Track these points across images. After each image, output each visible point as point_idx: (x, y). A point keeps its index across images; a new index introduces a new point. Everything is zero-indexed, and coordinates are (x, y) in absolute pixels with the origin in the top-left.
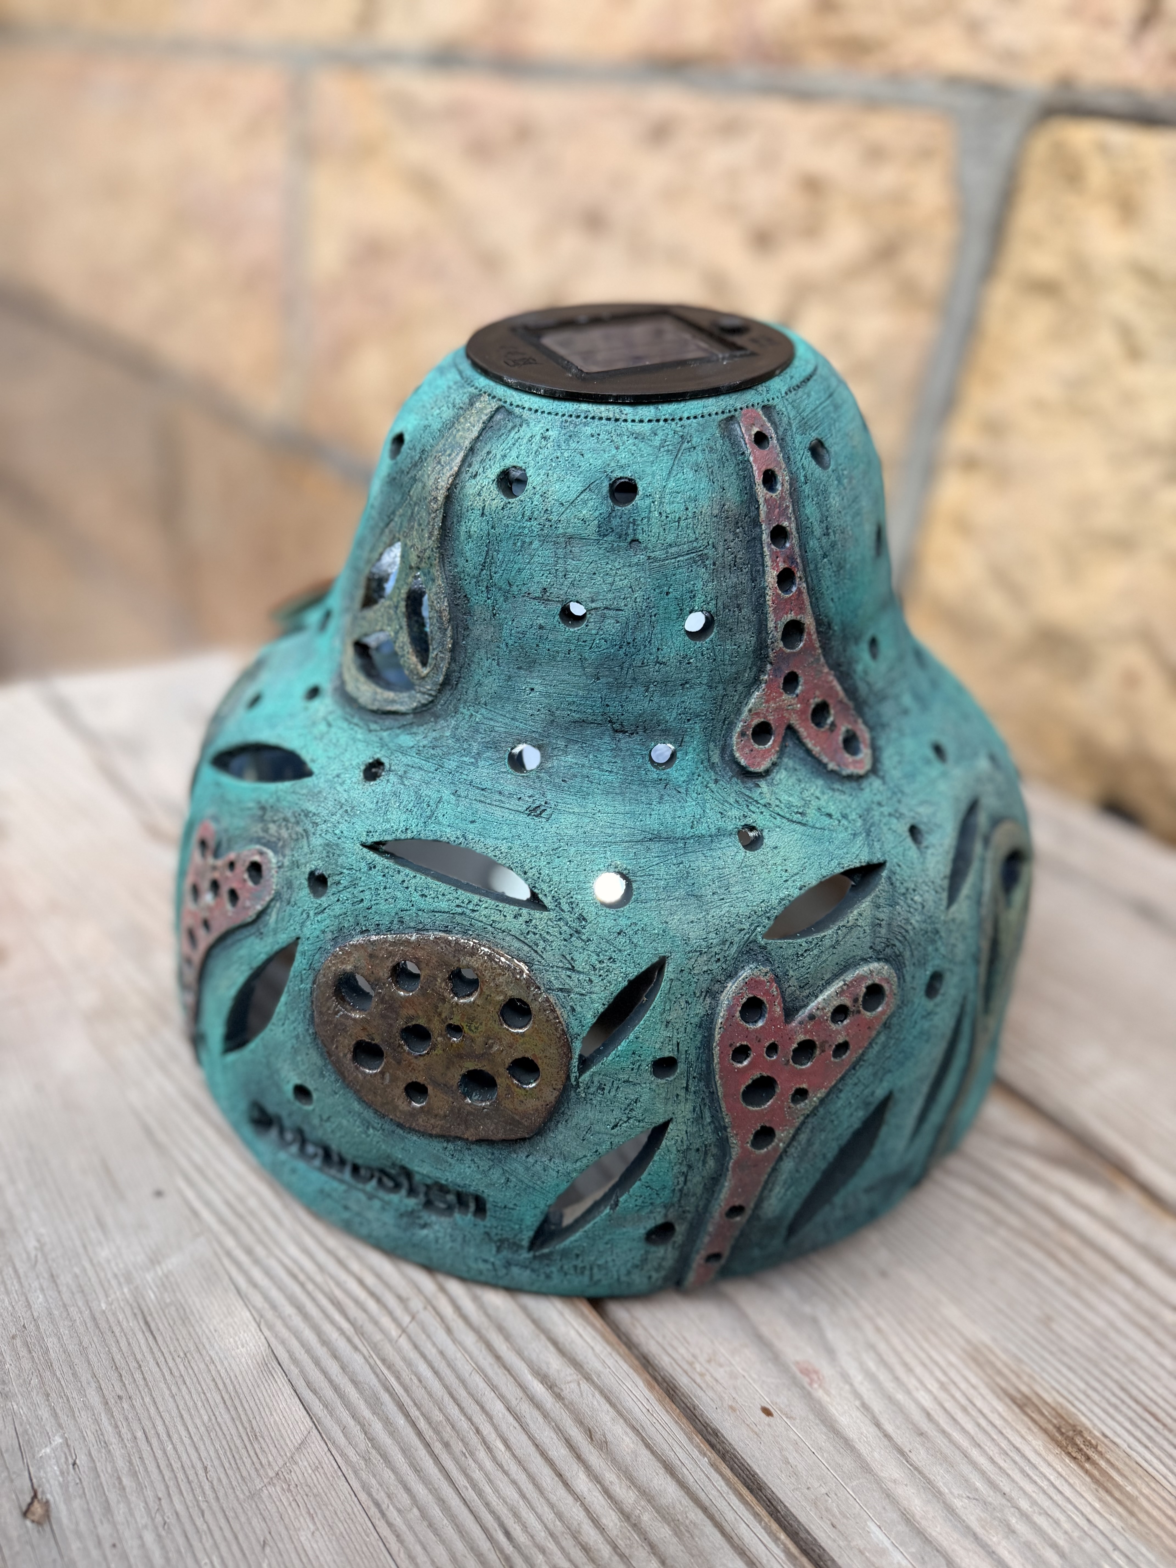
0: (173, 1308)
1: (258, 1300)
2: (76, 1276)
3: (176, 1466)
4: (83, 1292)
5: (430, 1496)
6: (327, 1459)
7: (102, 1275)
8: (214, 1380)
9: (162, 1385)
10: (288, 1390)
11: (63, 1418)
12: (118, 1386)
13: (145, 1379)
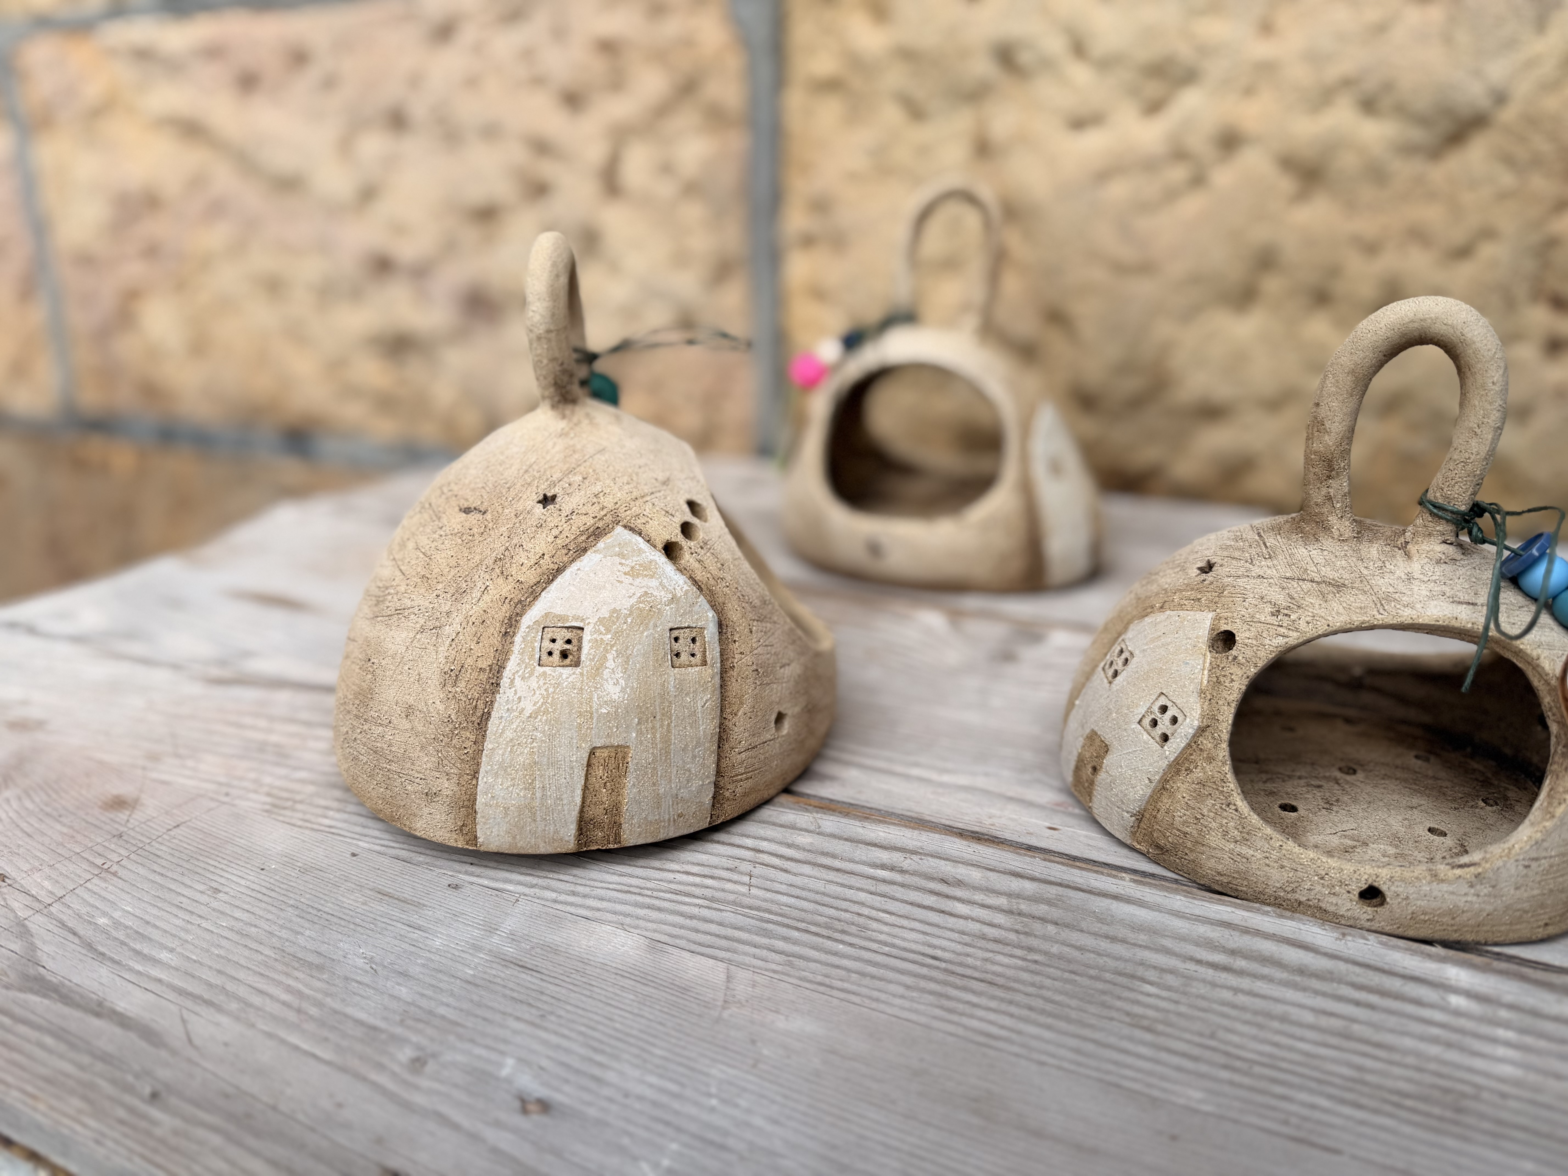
0: (538, 950)
1: (610, 917)
2: (423, 965)
3: (634, 1032)
4: (440, 971)
5: (857, 963)
6: (758, 978)
7: (450, 955)
8: (616, 974)
9: (573, 995)
10: (687, 955)
11: (502, 1047)
12: (534, 1011)
13: (553, 997)
